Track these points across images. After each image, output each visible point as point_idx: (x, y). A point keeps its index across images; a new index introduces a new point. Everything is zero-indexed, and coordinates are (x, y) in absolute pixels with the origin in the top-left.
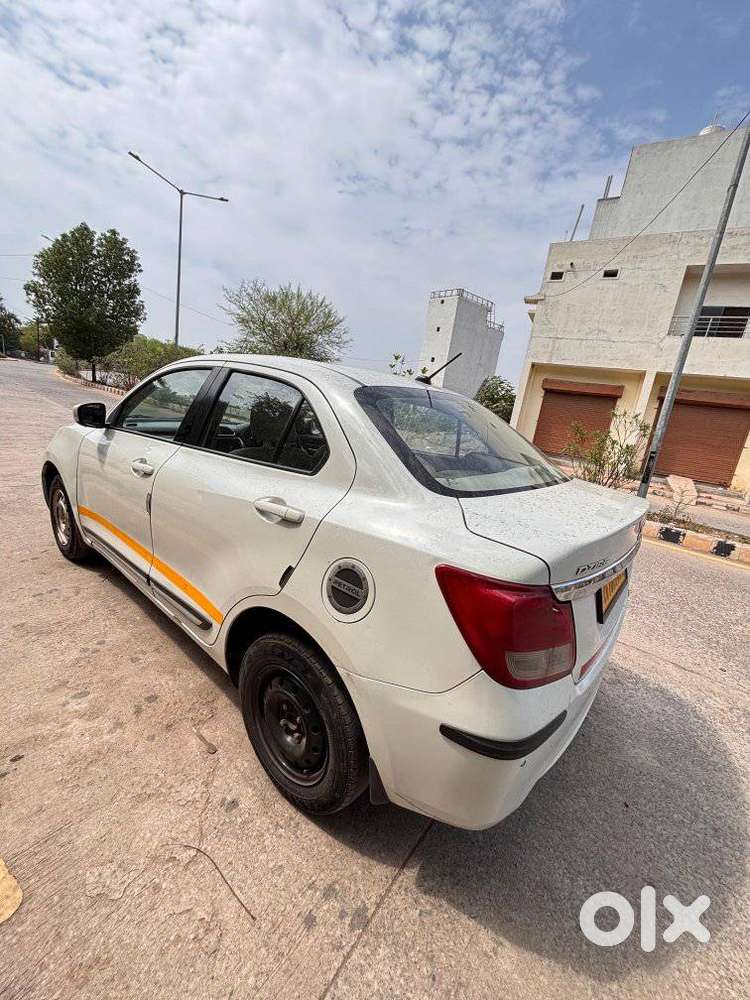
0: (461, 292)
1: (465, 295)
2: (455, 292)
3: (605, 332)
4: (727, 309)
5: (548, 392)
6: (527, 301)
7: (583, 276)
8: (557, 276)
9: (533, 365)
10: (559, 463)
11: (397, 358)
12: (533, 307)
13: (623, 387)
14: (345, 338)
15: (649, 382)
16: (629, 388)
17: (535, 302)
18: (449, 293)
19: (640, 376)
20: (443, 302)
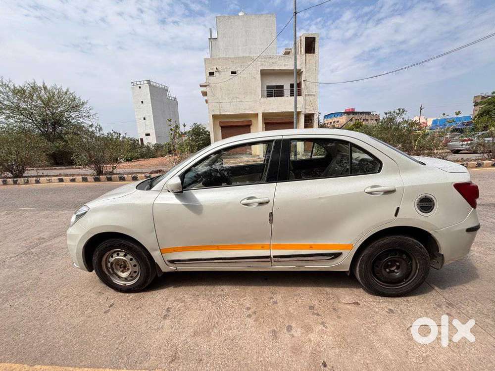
0: (149, 82)
1: (152, 83)
2: (146, 82)
3: (238, 98)
4: (276, 86)
5: (223, 128)
6: (201, 86)
7: (222, 74)
8: (211, 74)
9: (213, 116)
10: (237, 158)
11: (170, 121)
12: (204, 89)
13: (251, 121)
14: (92, 112)
15: (260, 117)
16: (254, 121)
17: (205, 86)
18: (142, 83)
19: (257, 115)
20: (140, 87)
